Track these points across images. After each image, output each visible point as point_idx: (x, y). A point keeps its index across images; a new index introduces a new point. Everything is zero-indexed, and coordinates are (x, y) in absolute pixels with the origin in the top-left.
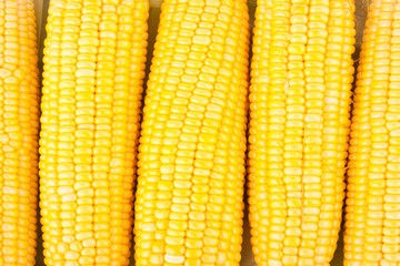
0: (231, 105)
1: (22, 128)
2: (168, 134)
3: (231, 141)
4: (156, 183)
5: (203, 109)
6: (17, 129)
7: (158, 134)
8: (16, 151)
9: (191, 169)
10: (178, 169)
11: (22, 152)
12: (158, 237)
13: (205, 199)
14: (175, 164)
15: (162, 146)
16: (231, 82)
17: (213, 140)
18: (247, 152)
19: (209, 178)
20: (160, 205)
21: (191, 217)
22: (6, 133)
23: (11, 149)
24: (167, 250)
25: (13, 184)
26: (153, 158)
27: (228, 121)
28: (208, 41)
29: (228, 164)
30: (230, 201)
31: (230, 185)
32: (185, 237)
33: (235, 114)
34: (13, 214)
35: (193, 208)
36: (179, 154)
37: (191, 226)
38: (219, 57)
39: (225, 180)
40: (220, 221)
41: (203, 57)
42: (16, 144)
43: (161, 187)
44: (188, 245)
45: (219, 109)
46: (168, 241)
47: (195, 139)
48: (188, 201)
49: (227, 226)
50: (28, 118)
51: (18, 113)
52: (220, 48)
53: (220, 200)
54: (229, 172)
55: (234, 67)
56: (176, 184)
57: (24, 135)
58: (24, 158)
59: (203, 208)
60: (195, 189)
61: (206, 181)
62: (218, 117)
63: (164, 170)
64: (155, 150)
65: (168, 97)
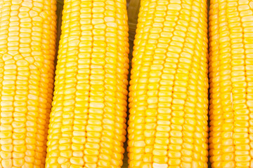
0: (197, 54)
1: (43, 54)
2: (152, 75)
3: (198, 79)
4: (145, 111)
5: (178, 56)
6: (40, 53)
7: (145, 76)
8: (38, 69)
9: (170, 100)
10: (161, 100)
11: (43, 70)
12: (147, 150)
13: (182, 121)
14: (158, 97)
15: (148, 84)
16: (197, 37)
17: (186, 78)
18: (209, 89)
19: (184, 106)
20: (148, 127)
21: (172, 134)
22: (32, 56)
23: (35, 68)
24: (155, 160)
25: (35, 92)
26: (141, 93)
27: (196, 65)
28: (179, 8)
29: (197, 96)
30: (199, 123)
31: (199, 111)
32: (168, 150)
33: (200, 60)
34: (34, 114)
35: (173, 127)
36: (161, 89)
37: (172, 142)
38: (188, 19)
39: (196, 107)
40: (193, 138)
41: (176, 19)
42: (39, 65)
43: (149, 114)
44: (170, 155)
45: (189, 56)
46: (155, 153)
47: (173, 77)
48: (169, 123)
49: (198, 142)
50: (48, 47)
51: (41, 43)
52: (188, 13)
53: (192, 122)
54: (198, 102)
55: (198, 27)
56: (160, 111)
57: (44, 59)
58: (44, 75)
59: (180, 128)
60: (174, 114)
61: (182, 108)
62: (189, 62)
63: (150, 101)
64: (142, 87)
65: (151, 48)
